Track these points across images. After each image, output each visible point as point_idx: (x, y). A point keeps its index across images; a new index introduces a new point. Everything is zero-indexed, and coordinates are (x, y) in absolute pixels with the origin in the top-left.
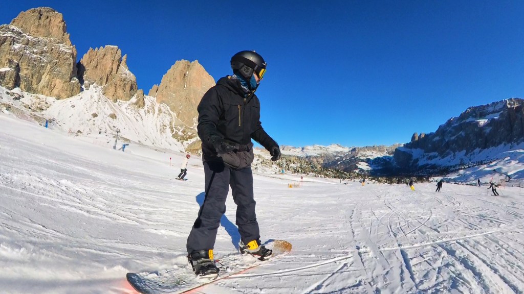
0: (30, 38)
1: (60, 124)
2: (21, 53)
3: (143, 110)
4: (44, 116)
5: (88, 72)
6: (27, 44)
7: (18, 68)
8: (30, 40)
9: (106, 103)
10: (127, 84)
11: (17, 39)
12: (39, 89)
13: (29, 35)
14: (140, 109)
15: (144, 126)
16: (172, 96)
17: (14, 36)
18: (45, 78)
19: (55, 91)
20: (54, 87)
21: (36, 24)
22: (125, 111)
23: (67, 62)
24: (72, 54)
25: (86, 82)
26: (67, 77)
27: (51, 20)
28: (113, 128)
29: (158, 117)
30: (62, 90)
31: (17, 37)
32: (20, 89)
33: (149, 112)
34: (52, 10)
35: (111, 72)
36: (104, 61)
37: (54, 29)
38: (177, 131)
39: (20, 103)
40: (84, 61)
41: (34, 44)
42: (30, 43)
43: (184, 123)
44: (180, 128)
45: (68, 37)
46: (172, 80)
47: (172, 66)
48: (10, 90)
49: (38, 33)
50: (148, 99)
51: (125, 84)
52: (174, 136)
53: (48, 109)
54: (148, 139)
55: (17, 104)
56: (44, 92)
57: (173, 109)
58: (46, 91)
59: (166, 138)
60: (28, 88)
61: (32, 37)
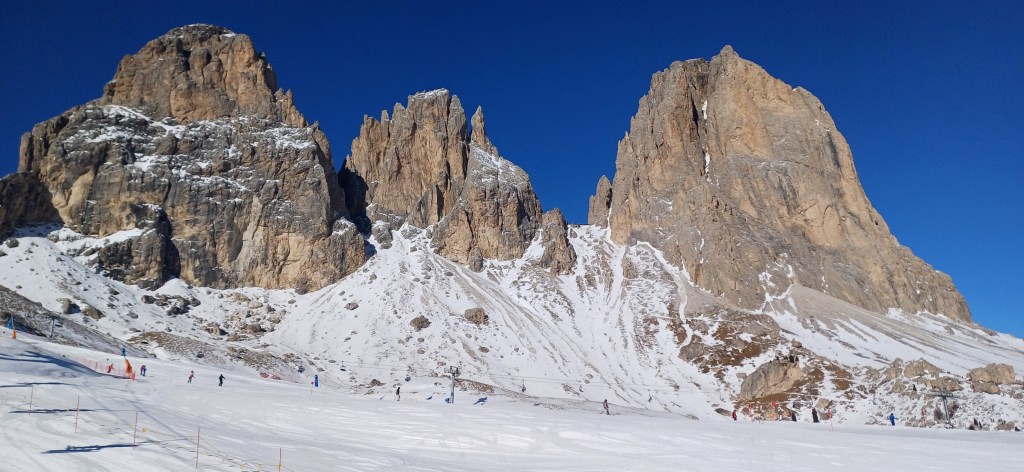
0: (178, 131)
1: (321, 366)
2: (165, 180)
3: (572, 279)
4: (271, 350)
5: (379, 192)
6: (174, 150)
7: (165, 225)
8: (178, 136)
9: (452, 278)
10: (506, 203)
11: (139, 141)
12: (241, 274)
13: (170, 124)
14: (562, 277)
15: (580, 334)
16: (663, 208)
17: (126, 135)
18: (253, 238)
19: (292, 271)
20: (285, 260)
21: (183, 85)
22: (512, 292)
23: (309, 180)
24: (317, 152)
25: (379, 224)
26: (319, 223)
27: (220, 64)
28: (479, 354)
29: (623, 295)
30: (313, 264)
31: (136, 137)
32: (184, 283)
33: (591, 282)
34: (214, 32)
35: (448, 177)
36: (417, 147)
37: (241, 88)
38: (698, 333)
39: (192, 321)
40: (358, 159)
41: (195, 147)
42: (182, 147)
43: (722, 299)
44: (707, 320)
45: (289, 102)
46: (653, 153)
47: (643, 101)
48: (154, 289)
49: (199, 111)
50: (585, 239)
51: (498, 204)
52: (687, 354)
53: (277, 326)
54: (597, 377)
55: (182, 327)
56: (257, 279)
57: (675, 256)
58: (264, 274)
59: (660, 363)
60: (207, 275)
61: (182, 128)
